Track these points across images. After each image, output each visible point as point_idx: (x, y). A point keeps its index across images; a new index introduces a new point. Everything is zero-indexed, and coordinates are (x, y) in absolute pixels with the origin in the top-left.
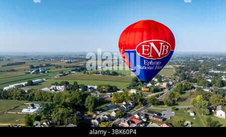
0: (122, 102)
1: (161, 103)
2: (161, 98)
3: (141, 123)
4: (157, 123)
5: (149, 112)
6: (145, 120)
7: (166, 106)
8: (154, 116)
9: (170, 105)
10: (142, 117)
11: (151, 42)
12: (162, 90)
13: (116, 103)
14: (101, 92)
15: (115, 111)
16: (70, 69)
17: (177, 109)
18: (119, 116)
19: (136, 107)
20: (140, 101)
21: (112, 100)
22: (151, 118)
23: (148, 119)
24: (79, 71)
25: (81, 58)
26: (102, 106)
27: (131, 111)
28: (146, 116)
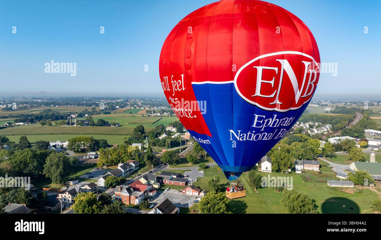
0: (116, 164)
1: (184, 161)
2: (183, 154)
3: (151, 191)
4: (176, 189)
5: (164, 173)
6: (156, 186)
7: (190, 164)
8: (172, 179)
9: (196, 162)
10: (152, 182)
11: (282, 57)
12: (184, 142)
13: (105, 167)
14: (77, 152)
15: (104, 178)
16: (12, 120)
17: (207, 167)
18: (111, 185)
19: (142, 170)
20: (148, 159)
21: (98, 163)
22: (167, 182)
23: (162, 185)
24: (32, 121)
25: (36, 103)
26: (79, 174)
27: (134, 175)
28: (159, 180)
